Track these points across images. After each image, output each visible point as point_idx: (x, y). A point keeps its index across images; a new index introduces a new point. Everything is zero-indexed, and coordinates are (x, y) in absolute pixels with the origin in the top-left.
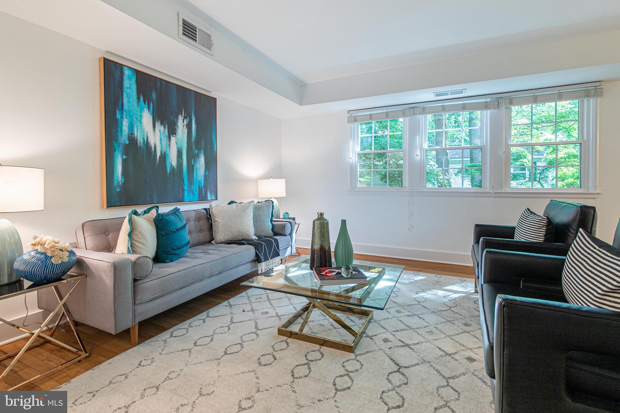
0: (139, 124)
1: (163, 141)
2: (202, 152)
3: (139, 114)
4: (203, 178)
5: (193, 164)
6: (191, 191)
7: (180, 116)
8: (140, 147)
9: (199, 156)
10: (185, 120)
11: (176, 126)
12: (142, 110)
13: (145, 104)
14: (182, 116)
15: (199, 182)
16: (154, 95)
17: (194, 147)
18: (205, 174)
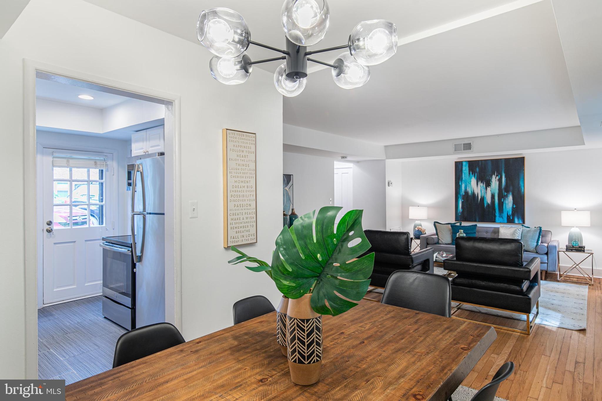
0: (469, 185)
1: (482, 191)
2: (511, 193)
3: (469, 180)
4: (511, 209)
5: (502, 201)
6: (501, 216)
7: (494, 175)
8: (470, 196)
9: (507, 196)
10: (497, 177)
11: (491, 182)
12: (471, 178)
13: (473, 175)
14: (495, 175)
15: (508, 212)
16: (477, 170)
17: (503, 192)
18: (513, 207)
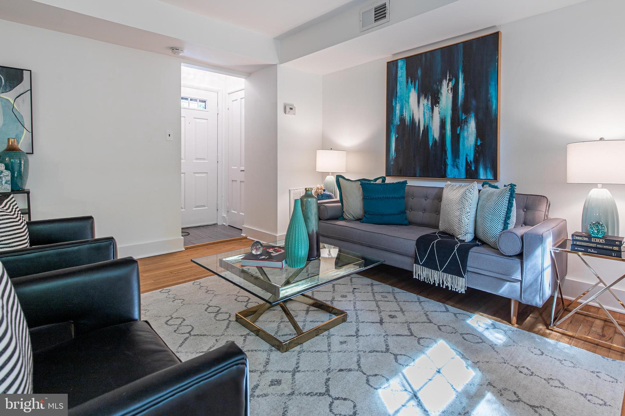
0: (407, 105)
1: (426, 114)
2: (473, 115)
3: (407, 95)
4: (473, 149)
5: (458, 133)
7: (445, 81)
8: (407, 125)
9: (467, 122)
10: (450, 83)
11: (440, 95)
12: (409, 91)
13: (412, 84)
15: (467, 155)
16: (419, 72)
17: (460, 113)
18: (476, 144)
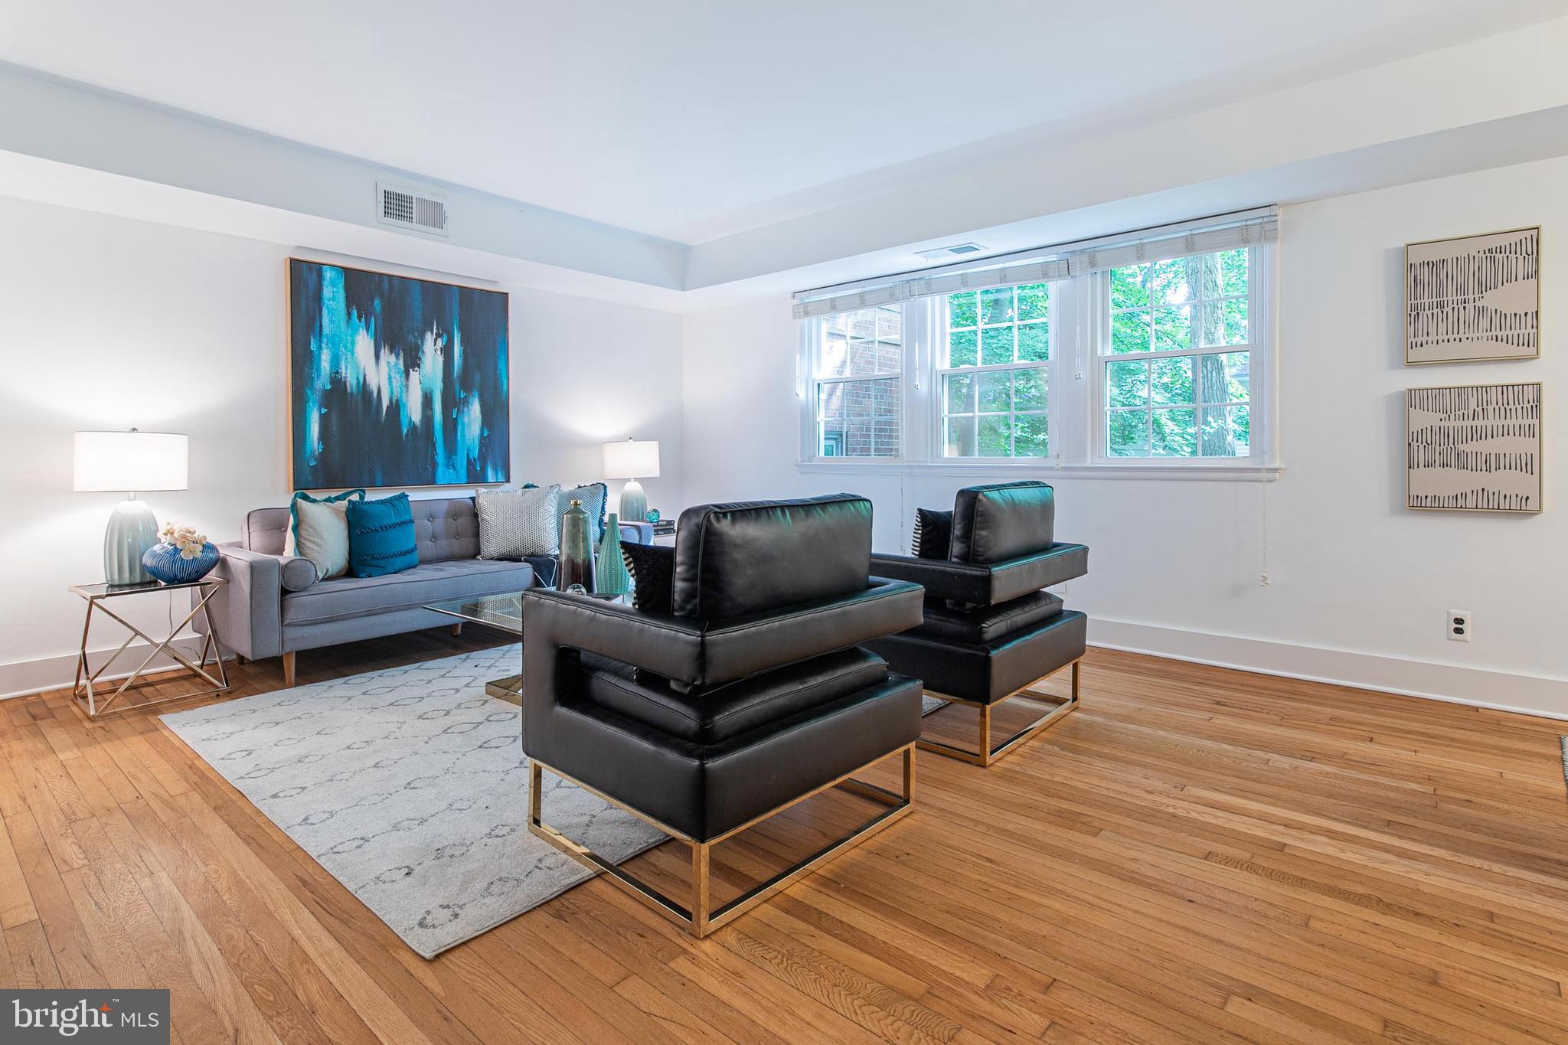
0: (348, 357)
1: (394, 380)
2: (476, 394)
3: (349, 338)
4: (477, 442)
5: (454, 416)
6: (450, 464)
7: (429, 333)
8: (352, 394)
9: (468, 402)
10: (439, 341)
11: (420, 354)
12: (356, 331)
13: (360, 321)
14: (432, 332)
15: (468, 450)
16: (377, 304)
17: (457, 388)
18: (481, 435)
